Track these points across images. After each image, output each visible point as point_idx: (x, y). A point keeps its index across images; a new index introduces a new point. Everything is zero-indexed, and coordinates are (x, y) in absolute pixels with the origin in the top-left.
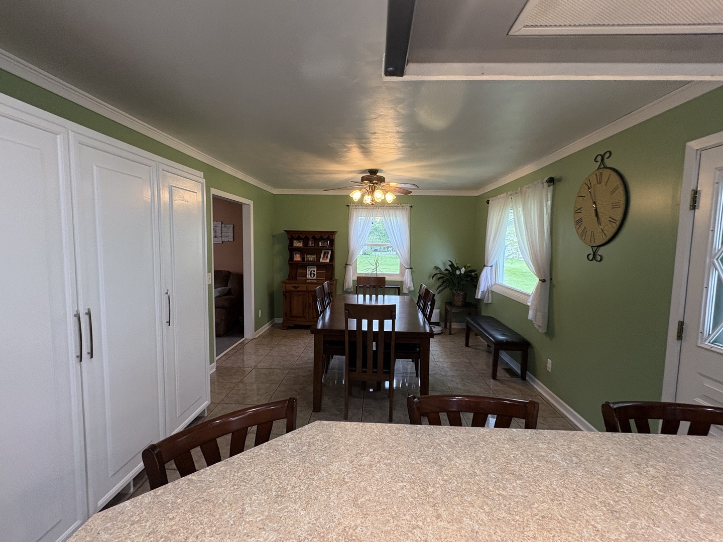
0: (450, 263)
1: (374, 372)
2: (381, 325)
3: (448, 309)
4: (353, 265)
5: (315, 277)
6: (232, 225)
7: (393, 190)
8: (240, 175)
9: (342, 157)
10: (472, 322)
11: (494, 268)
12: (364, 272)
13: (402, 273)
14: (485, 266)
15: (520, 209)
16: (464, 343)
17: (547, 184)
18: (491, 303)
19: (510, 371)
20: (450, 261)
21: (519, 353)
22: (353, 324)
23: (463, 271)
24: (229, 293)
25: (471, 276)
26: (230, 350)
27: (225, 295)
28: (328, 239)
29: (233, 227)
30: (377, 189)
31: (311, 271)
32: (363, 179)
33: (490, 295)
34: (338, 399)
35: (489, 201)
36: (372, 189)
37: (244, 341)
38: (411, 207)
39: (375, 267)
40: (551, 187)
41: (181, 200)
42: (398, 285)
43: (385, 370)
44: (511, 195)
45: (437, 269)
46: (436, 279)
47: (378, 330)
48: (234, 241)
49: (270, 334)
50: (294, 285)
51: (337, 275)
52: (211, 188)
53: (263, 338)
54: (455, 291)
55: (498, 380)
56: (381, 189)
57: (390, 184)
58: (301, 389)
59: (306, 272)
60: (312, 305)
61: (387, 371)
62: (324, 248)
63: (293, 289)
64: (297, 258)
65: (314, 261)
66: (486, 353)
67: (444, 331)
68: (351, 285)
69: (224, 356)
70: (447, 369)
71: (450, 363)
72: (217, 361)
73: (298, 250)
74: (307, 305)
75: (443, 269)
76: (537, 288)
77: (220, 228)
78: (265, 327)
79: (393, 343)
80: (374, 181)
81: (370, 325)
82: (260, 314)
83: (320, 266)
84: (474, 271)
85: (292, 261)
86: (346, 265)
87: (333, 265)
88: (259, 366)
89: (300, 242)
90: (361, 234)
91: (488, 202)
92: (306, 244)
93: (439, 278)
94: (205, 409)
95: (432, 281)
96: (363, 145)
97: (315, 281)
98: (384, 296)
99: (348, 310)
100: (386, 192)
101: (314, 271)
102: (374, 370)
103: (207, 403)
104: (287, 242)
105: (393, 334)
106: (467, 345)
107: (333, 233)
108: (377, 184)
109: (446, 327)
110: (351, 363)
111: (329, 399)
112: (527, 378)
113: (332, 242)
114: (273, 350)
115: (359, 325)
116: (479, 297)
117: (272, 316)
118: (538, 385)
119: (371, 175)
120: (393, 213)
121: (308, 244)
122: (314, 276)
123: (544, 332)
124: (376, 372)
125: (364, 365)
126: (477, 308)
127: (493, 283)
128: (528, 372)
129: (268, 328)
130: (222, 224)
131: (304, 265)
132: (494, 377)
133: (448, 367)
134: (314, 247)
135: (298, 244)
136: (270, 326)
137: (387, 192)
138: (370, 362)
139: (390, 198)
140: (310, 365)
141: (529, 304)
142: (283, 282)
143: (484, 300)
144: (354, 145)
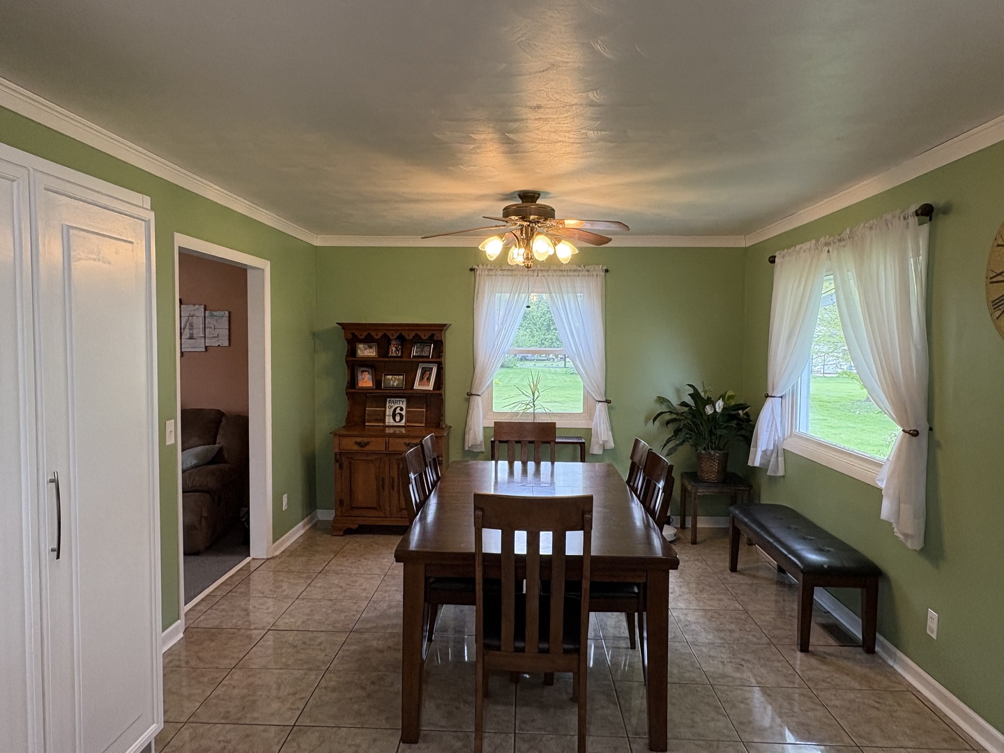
0: (692, 391)
1: (542, 651)
2: (559, 543)
3: (689, 488)
4: (485, 395)
5: (404, 421)
6: (227, 313)
7: (571, 235)
8: (241, 206)
9: (462, 165)
10: (746, 520)
11: (788, 401)
12: (506, 410)
13: (589, 412)
14: (767, 396)
15: (850, 273)
16: (728, 565)
17: (916, 218)
18: (784, 476)
19: (835, 630)
20: (689, 385)
21: (857, 593)
22: (492, 541)
23: (719, 405)
24: (217, 458)
25: (736, 417)
26: (218, 587)
27: (212, 462)
28: (431, 339)
29: (230, 317)
30: (539, 233)
31: (396, 409)
32: (507, 212)
33: (781, 459)
34: (457, 708)
35: (774, 257)
36: (527, 234)
37: (249, 562)
38: (607, 271)
39: (530, 399)
40: (926, 227)
41: (94, 260)
42: (580, 438)
43: (567, 646)
44: (827, 244)
45: (662, 403)
46: (662, 424)
47: (551, 554)
48: (230, 345)
49: (306, 547)
50: (359, 440)
51: (450, 417)
52: (175, 233)
53: (289, 556)
54: (705, 449)
55: (813, 654)
56: (547, 235)
57: (566, 222)
58: (373, 683)
59: (385, 411)
60: (396, 483)
61: (571, 647)
62: (422, 359)
63: (356, 448)
64: (366, 380)
65: (400, 389)
66: (774, 587)
67: (681, 535)
68: (480, 437)
69: (202, 600)
70: (697, 628)
71: (700, 613)
72: (186, 615)
73: (367, 364)
74: (387, 482)
75: (675, 402)
76: (899, 450)
77: (201, 319)
78: (297, 531)
79: (586, 585)
80: (532, 217)
81: (533, 542)
82: (285, 503)
83: (414, 398)
84: (743, 407)
85: (355, 388)
86: (470, 394)
87: (441, 395)
88: (281, 624)
89: (371, 347)
90: (500, 330)
91: (772, 260)
92: (383, 351)
93: (668, 423)
94: (150, 743)
95: (653, 427)
96: (511, 136)
97: (403, 431)
98: (553, 464)
99: (482, 510)
100: (556, 240)
101: (402, 409)
102: (541, 646)
103: (154, 729)
104: (343, 347)
105: (587, 564)
106: (733, 569)
107: (442, 328)
108: (538, 222)
109: (683, 526)
110: (490, 628)
111: (438, 707)
112: (877, 649)
113: (439, 346)
114: (313, 584)
115: (508, 542)
116: (757, 464)
117: (311, 503)
118: (905, 667)
119: (525, 204)
120: (569, 285)
121: (388, 353)
122: (401, 419)
123: (918, 548)
124: (546, 651)
125: (520, 634)
126: (751, 486)
127: (787, 433)
128: (878, 635)
129: (302, 532)
130: (205, 309)
131: (380, 396)
132: (804, 647)
133: (698, 623)
134: (401, 357)
135: (366, 352)
136: (307, 527)
137: (559, 241)
138: (532, 628)
139: (566, 251)
140: (395, 621)
141: (882, 485)
142: (335, 434)
143: (767, 470)
144: (490, 136)
